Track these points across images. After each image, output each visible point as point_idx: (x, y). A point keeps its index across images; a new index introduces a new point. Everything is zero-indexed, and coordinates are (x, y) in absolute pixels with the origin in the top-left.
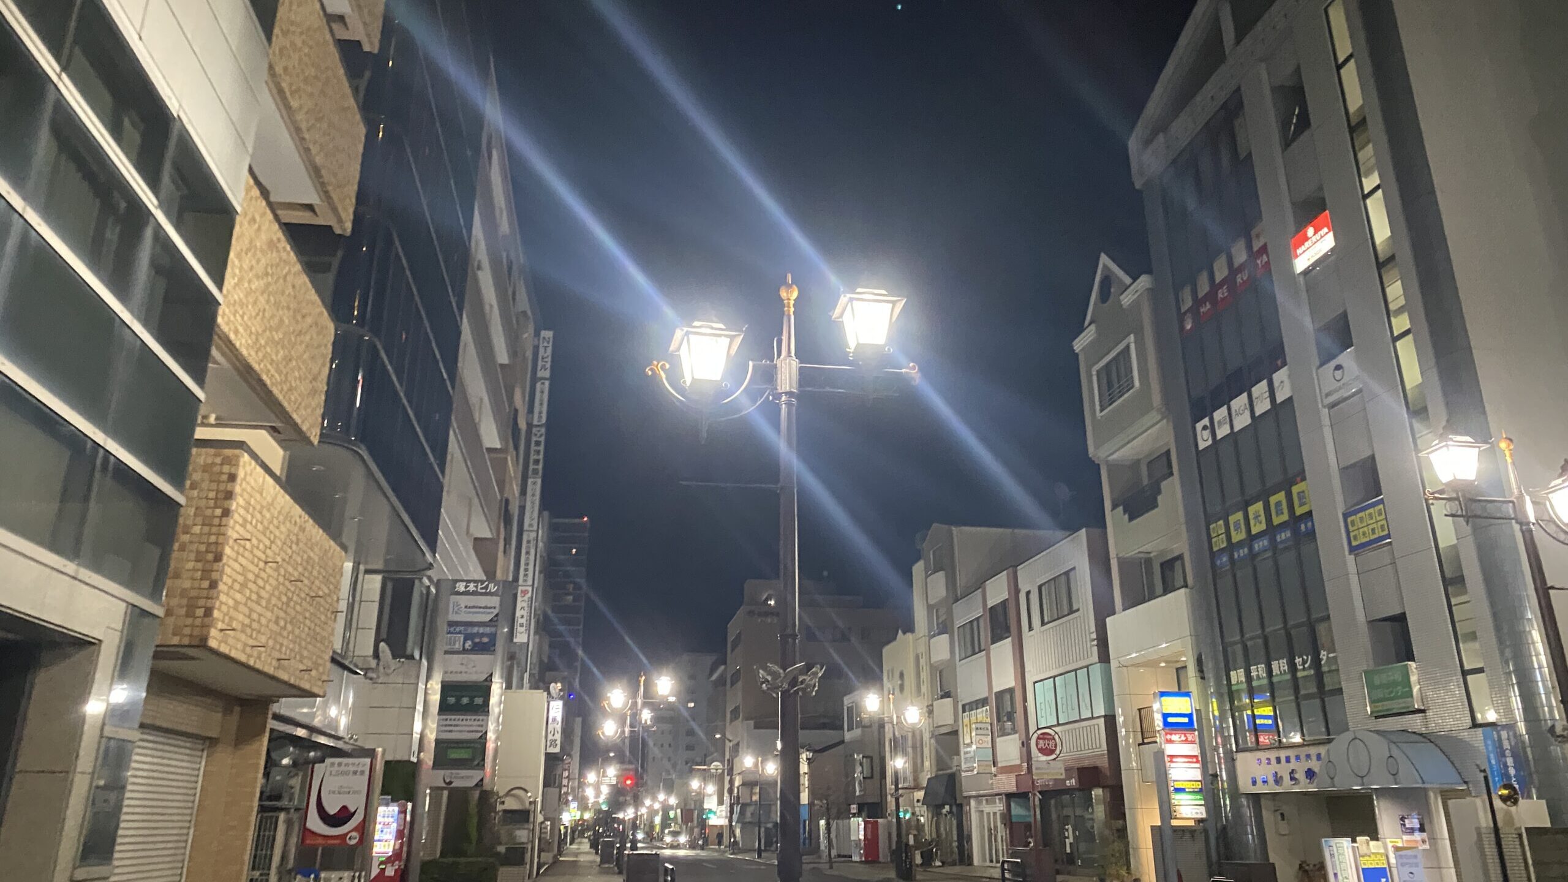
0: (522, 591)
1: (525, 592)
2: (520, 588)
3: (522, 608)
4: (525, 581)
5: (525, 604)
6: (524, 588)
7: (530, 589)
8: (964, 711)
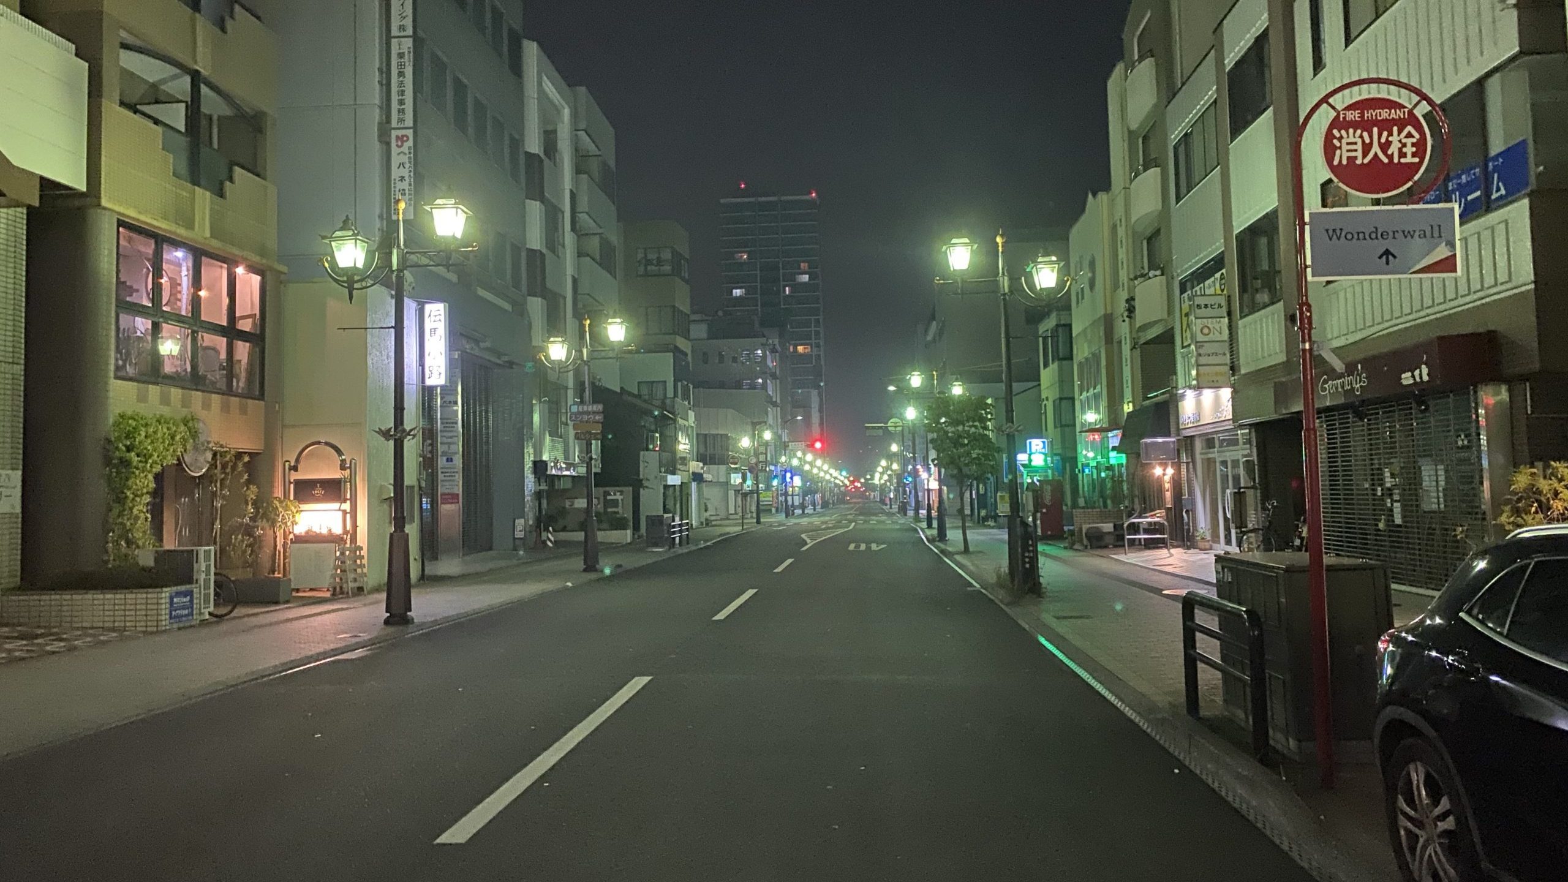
0: (398, 138)
1: (401, 139)
2: (394, 133)
3: (402, 164)
4: (401, 120)
5: (405, 159)
6: (400, 133)
7: (410, 133)
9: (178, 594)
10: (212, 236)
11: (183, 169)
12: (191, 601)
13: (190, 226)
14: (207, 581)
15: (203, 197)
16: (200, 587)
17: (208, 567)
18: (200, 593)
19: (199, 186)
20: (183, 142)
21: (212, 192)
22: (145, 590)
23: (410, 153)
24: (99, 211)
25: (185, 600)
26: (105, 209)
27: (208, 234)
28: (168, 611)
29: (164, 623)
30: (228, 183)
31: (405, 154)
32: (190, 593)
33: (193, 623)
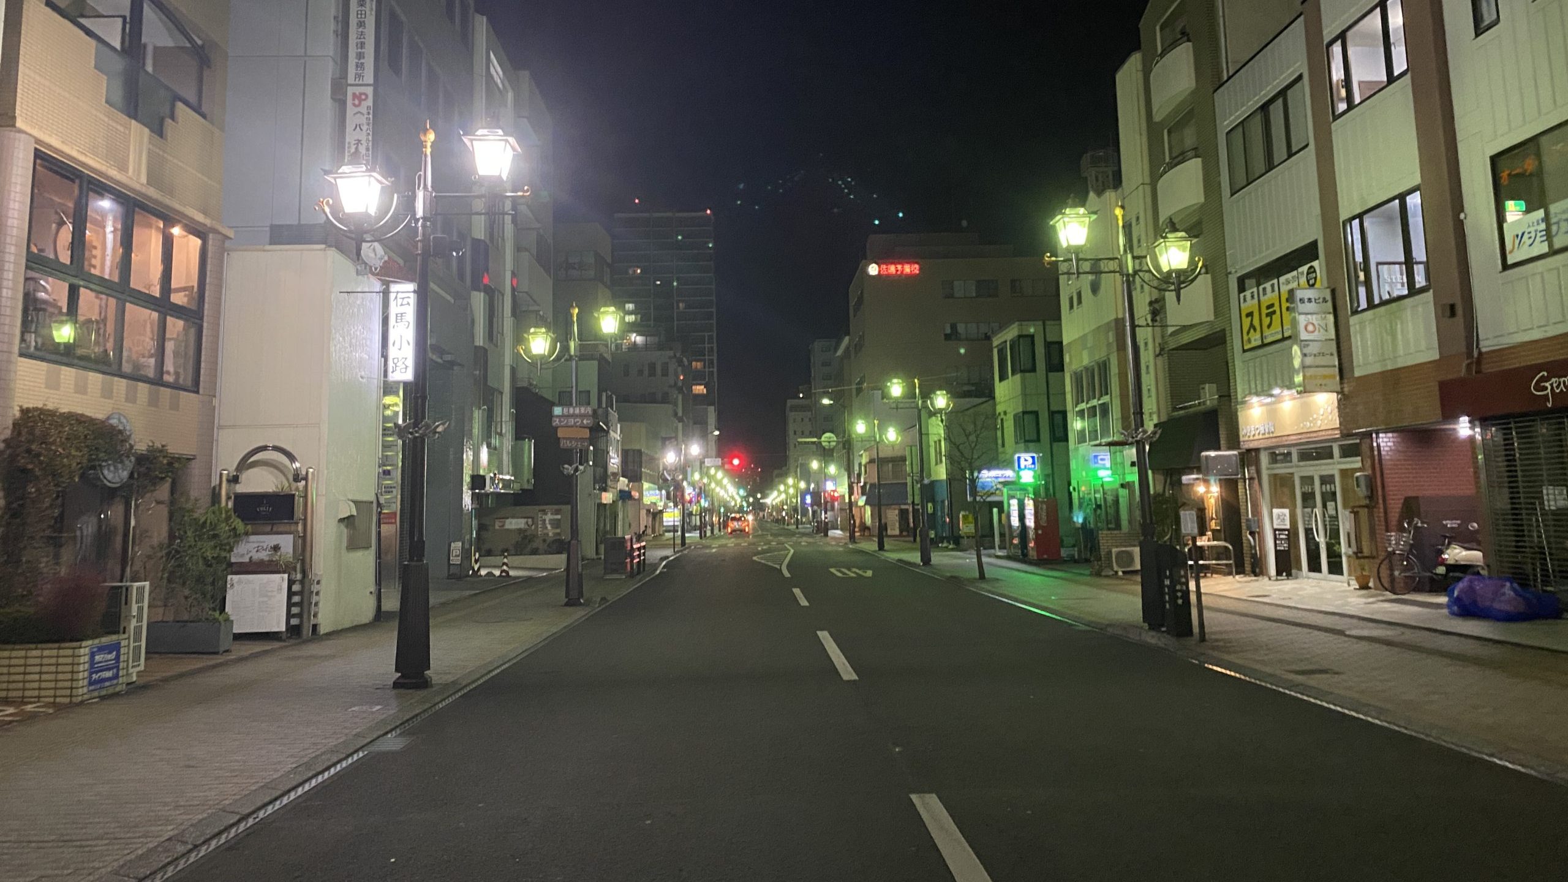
0: (354, 96)
1: (359, 98)
2: (350, 91)
3: (358, 126)
4: (359, 76)
5: (363, 120)
6: (358, 90)
7: (370, 91)
8: (1242, 289)
9: (101, 649)
10: (149, 183)
11: (118, 96)
12: (117, 658)
13: (123, 168)
14: (138, 630)
15: (137, 134)
16: (129, 638)
17: (140, 609)
18: (129, 646)
19: (136, 119)
20: (118, 64)
21: (152, 130)
22: (56, 645)
23: (369, 113)
24: (12, 133)
25: (109, 657)
26: (21, 131)
27: (144, 179)
28: (86, 674)
29: (80, 691)
30: (169, 121)
31: (363, 114)
32: (116, 647)
33: (118, 689)
